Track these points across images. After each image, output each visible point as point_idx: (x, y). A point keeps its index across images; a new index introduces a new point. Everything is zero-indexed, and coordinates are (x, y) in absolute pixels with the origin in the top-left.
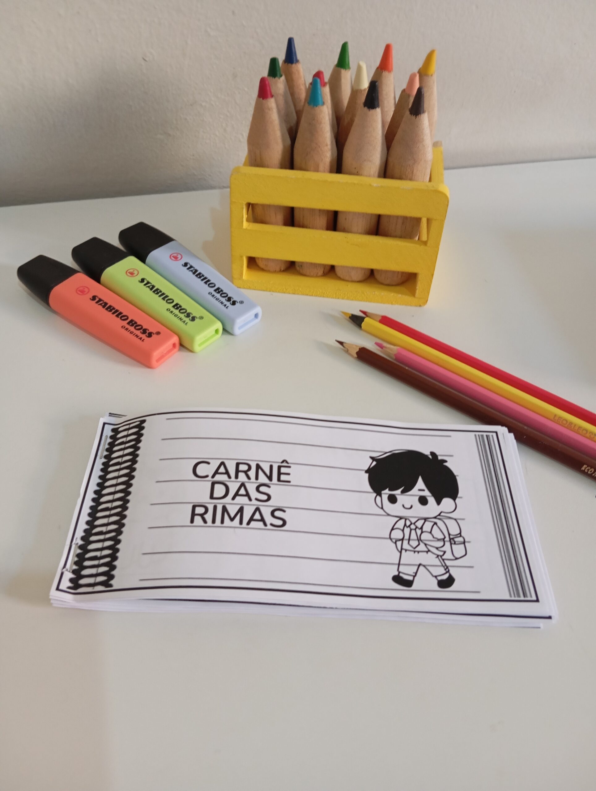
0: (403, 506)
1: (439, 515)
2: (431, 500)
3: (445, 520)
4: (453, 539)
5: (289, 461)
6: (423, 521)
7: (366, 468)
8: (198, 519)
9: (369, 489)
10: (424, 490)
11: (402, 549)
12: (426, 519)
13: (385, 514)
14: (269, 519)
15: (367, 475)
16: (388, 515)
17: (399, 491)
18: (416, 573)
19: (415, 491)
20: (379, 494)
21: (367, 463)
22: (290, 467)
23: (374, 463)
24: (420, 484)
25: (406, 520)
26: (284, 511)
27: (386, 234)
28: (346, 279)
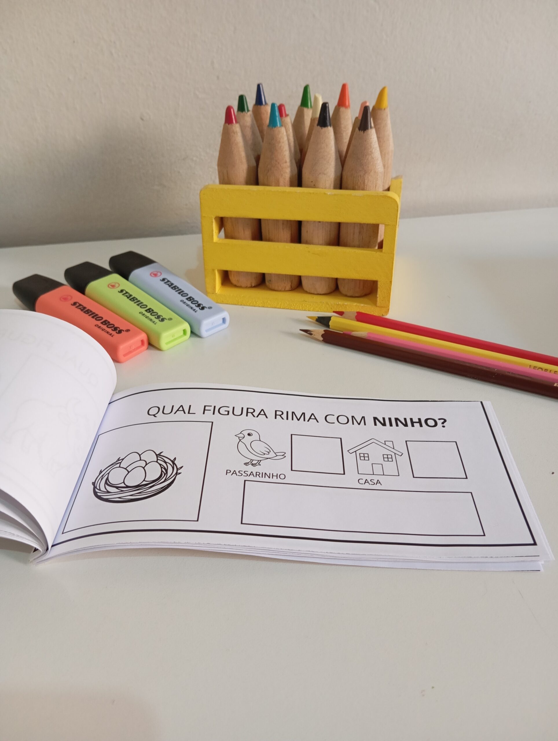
27: (345, 245)
28: (312, 292)
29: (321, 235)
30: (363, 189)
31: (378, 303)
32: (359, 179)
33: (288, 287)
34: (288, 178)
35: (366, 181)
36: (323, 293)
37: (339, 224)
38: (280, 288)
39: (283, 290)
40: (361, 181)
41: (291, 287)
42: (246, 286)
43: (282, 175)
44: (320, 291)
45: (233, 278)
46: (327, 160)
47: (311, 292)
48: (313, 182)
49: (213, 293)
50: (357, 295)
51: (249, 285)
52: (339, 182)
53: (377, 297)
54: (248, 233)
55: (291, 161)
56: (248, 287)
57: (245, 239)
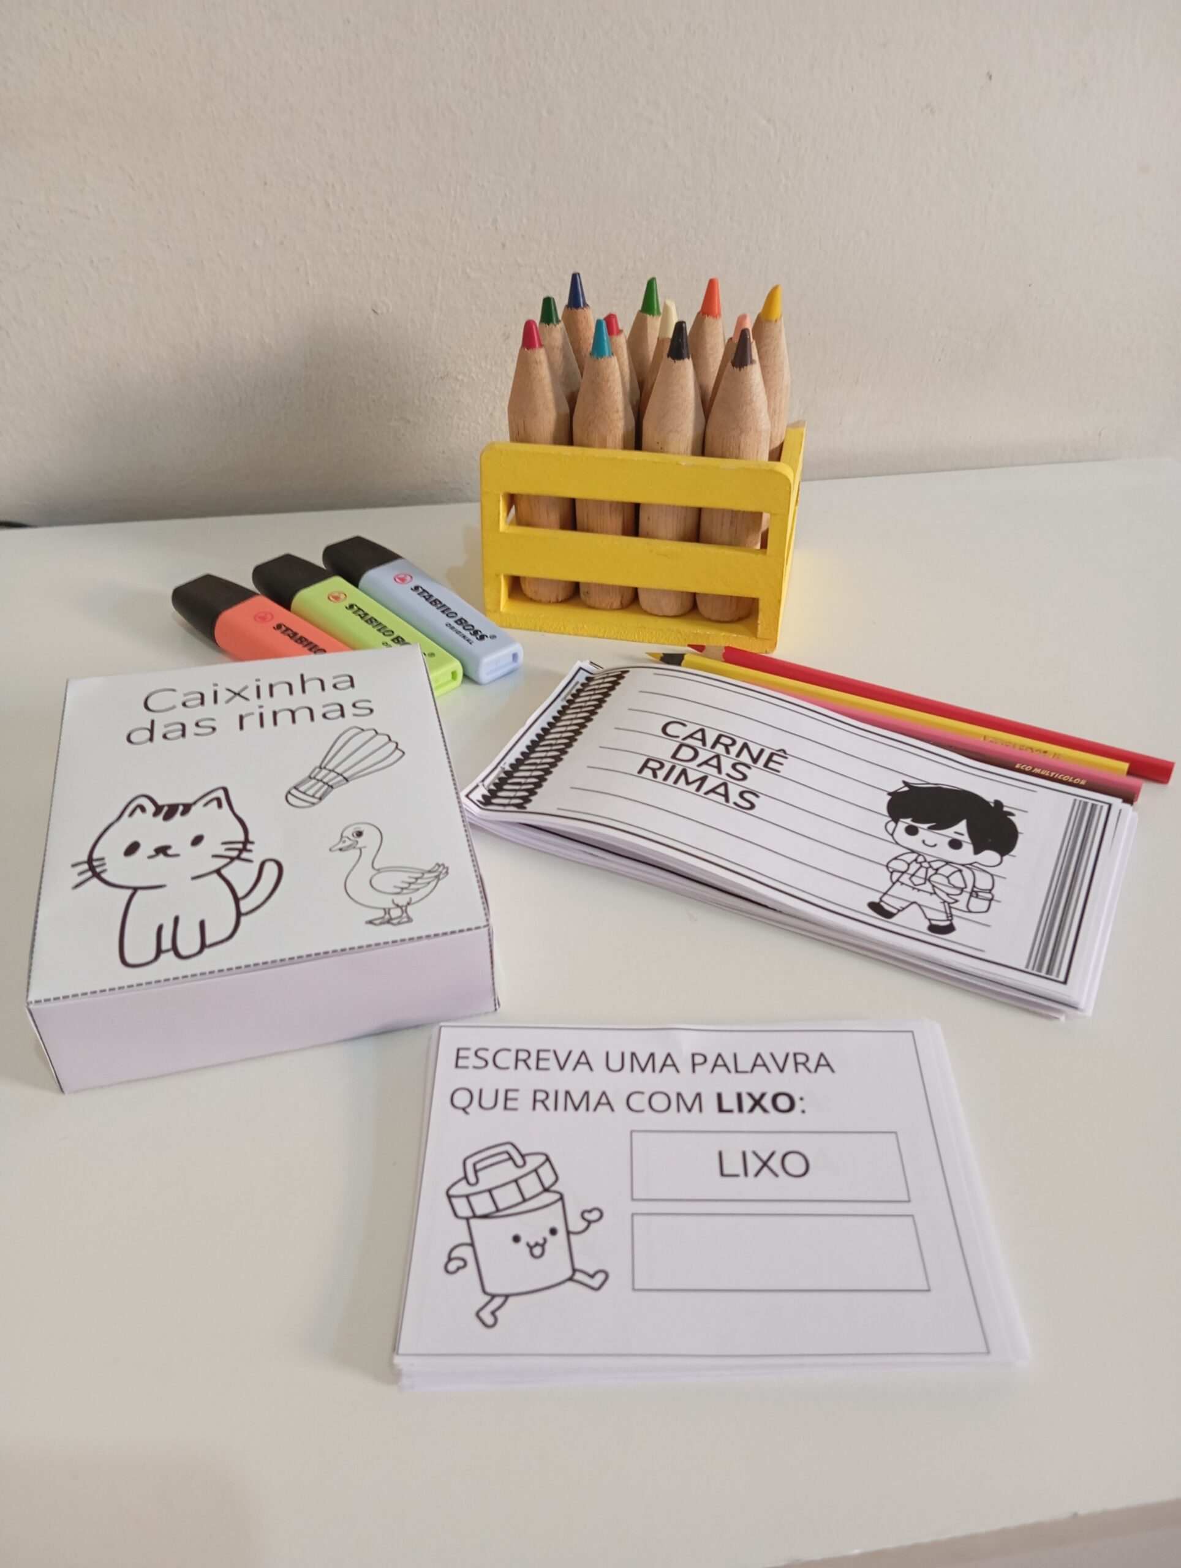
0: (924, 842)
1: (971, 864)
2: (968, 847)
3: (976, 872)
4: (976, 892)
5: (788, 752)
6: (943, 863)
7: (892, 790)
8: (648, 773)
9: (885, 812)
10: (962, 834)
11: (898, 880)
12: (947, 863)
13: (893, 841)
14: (734, 796)
15: (889, 797)
16: (897, 843)
17: (926, 826)
18: (904, 909)
19: (950, 832)
20: (896, 820)
21: (896, 785)
22: (786, 758)
23: (906, 789)
24: (962, 827)
25: (919, 855)
26: (757, 796)
27: (709, 541)
28: (655, 613)
29: (671, 525)
30: (737, 457)
31: (759, 633)
32: (732, 441)
33: (617, 604)
34: (620, 435)
35: (742, 445)
36: (673, 614)
37: (700, 510)
38: (603, 605)
39: (608, 607)
40: (734, 445)
41: (622, 604)
42: (549, 600)
43: (611, 431)
44: (667, 611)
45: (527, 589)
46: (682, 410)
47: (653, 613)
48: (660, 443)
49: (495, 612)
50: (726, 619)
51: (553, 599)
52: (700, 444)
53: (757, 624)
54: (555, 517)
55: (625, 408)
56: (552, 601)
57: (548, 526)
